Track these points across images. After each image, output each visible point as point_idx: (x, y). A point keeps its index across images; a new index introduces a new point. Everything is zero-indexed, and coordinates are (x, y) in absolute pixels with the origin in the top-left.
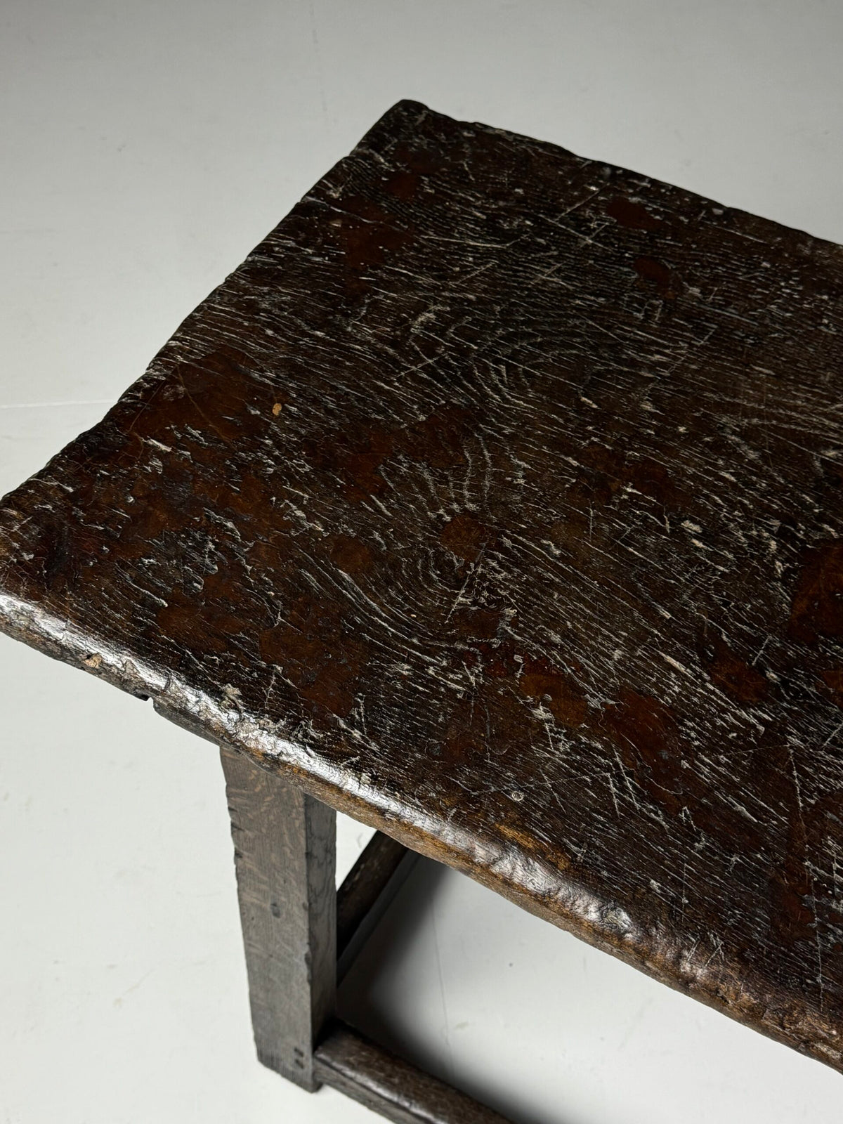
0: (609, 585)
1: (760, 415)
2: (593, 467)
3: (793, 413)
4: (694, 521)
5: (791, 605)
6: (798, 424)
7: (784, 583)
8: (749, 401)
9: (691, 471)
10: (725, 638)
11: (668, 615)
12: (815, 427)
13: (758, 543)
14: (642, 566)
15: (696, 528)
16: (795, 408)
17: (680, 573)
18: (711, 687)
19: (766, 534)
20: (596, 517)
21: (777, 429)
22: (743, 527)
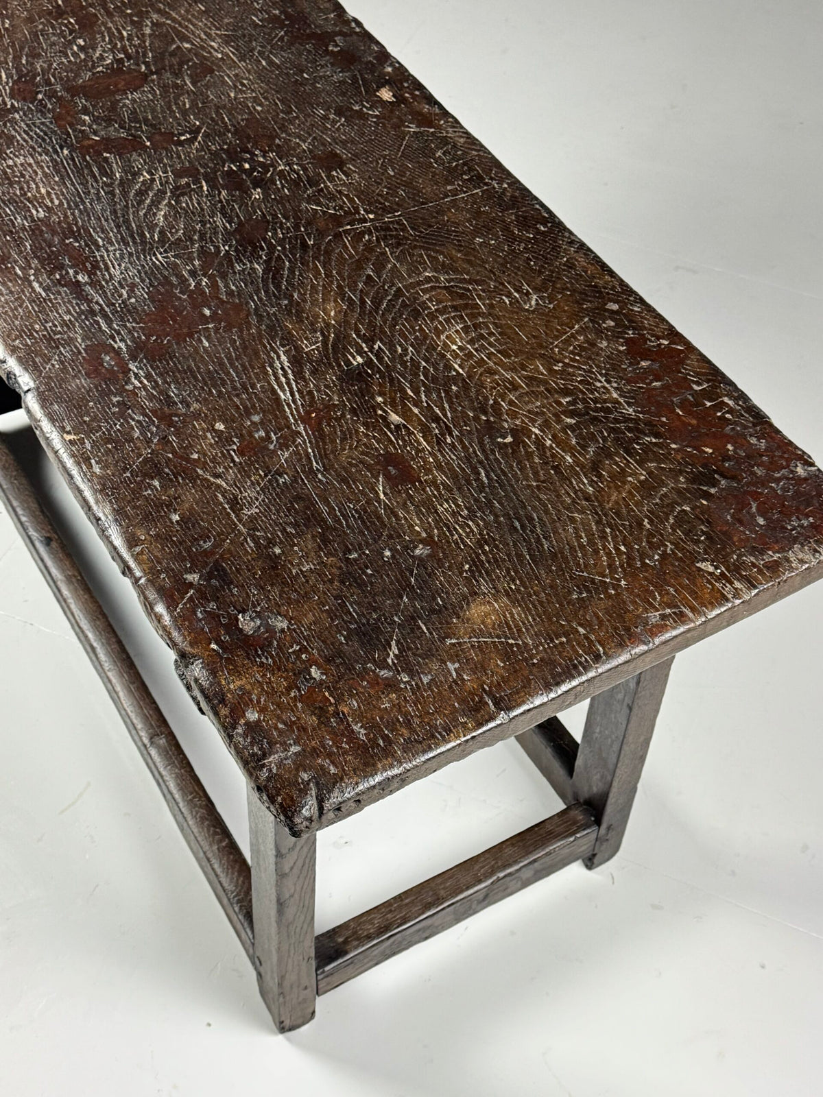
0: (13, 43)
1: (174, 20)
2: (66, 7)
3: (191, 27)
4: (84, 41)
5: (84, 82)
6: (187, 31)
7: (94, 74)
8: (176, 14)
9: (110, 25)
10: (38, 78)
11: (24, 62)
12: (193, 34)
13: (102, 58)
14: (38, 44)
15: (83, 43)
16: (194, 25)
17: (51, 53)
18: (7, 88)
19: (111, 57)
20: (42, 23)
21: (174, 28)
22: (104, 51)
